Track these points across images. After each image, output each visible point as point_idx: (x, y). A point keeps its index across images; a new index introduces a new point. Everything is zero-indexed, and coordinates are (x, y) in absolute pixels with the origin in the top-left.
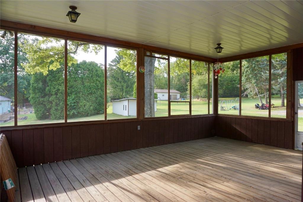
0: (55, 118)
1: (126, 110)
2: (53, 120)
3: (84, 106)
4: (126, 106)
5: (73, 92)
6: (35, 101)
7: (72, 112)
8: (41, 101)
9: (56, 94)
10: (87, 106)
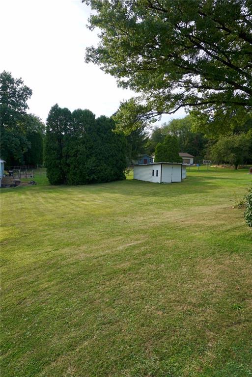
0: (73, 183)
1: (157, 175)
2: (71, 185)
3: (105, 170)
4: (157, 171)
5: (93, 153)
6: (50, 163)
7: (92, 177)
8: (56, 163)
9: (75, 156)
10: (108, 170)
